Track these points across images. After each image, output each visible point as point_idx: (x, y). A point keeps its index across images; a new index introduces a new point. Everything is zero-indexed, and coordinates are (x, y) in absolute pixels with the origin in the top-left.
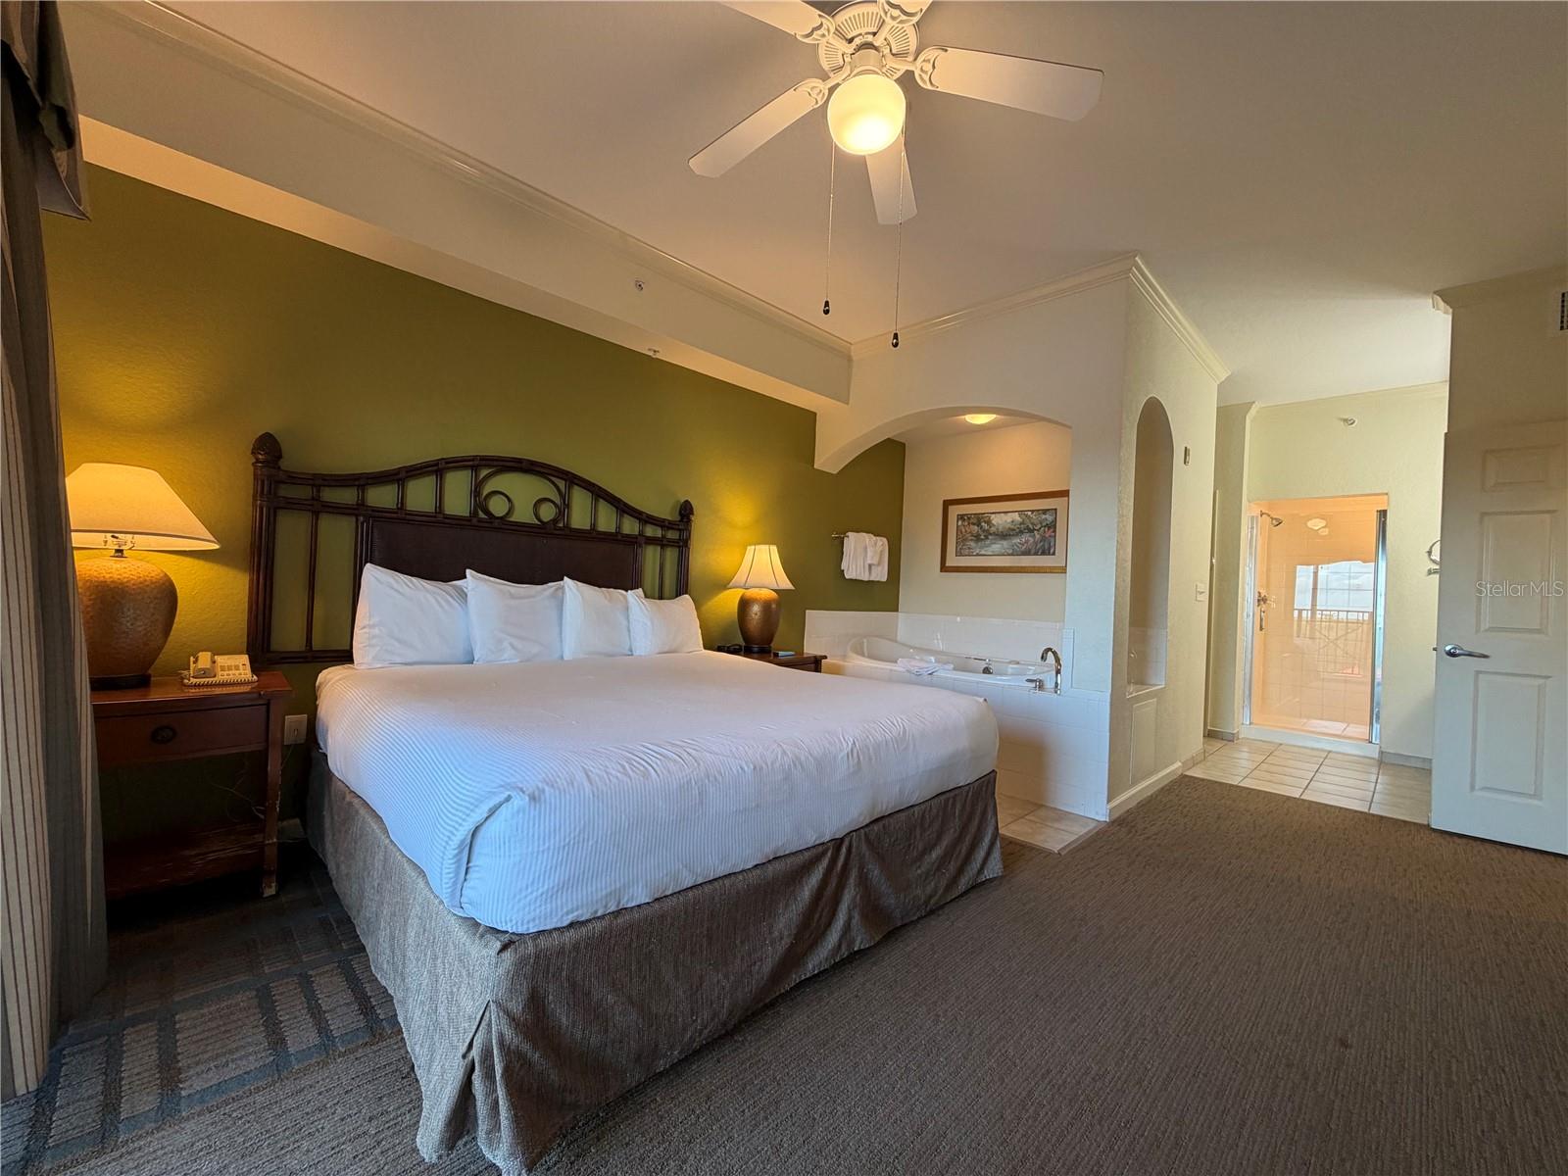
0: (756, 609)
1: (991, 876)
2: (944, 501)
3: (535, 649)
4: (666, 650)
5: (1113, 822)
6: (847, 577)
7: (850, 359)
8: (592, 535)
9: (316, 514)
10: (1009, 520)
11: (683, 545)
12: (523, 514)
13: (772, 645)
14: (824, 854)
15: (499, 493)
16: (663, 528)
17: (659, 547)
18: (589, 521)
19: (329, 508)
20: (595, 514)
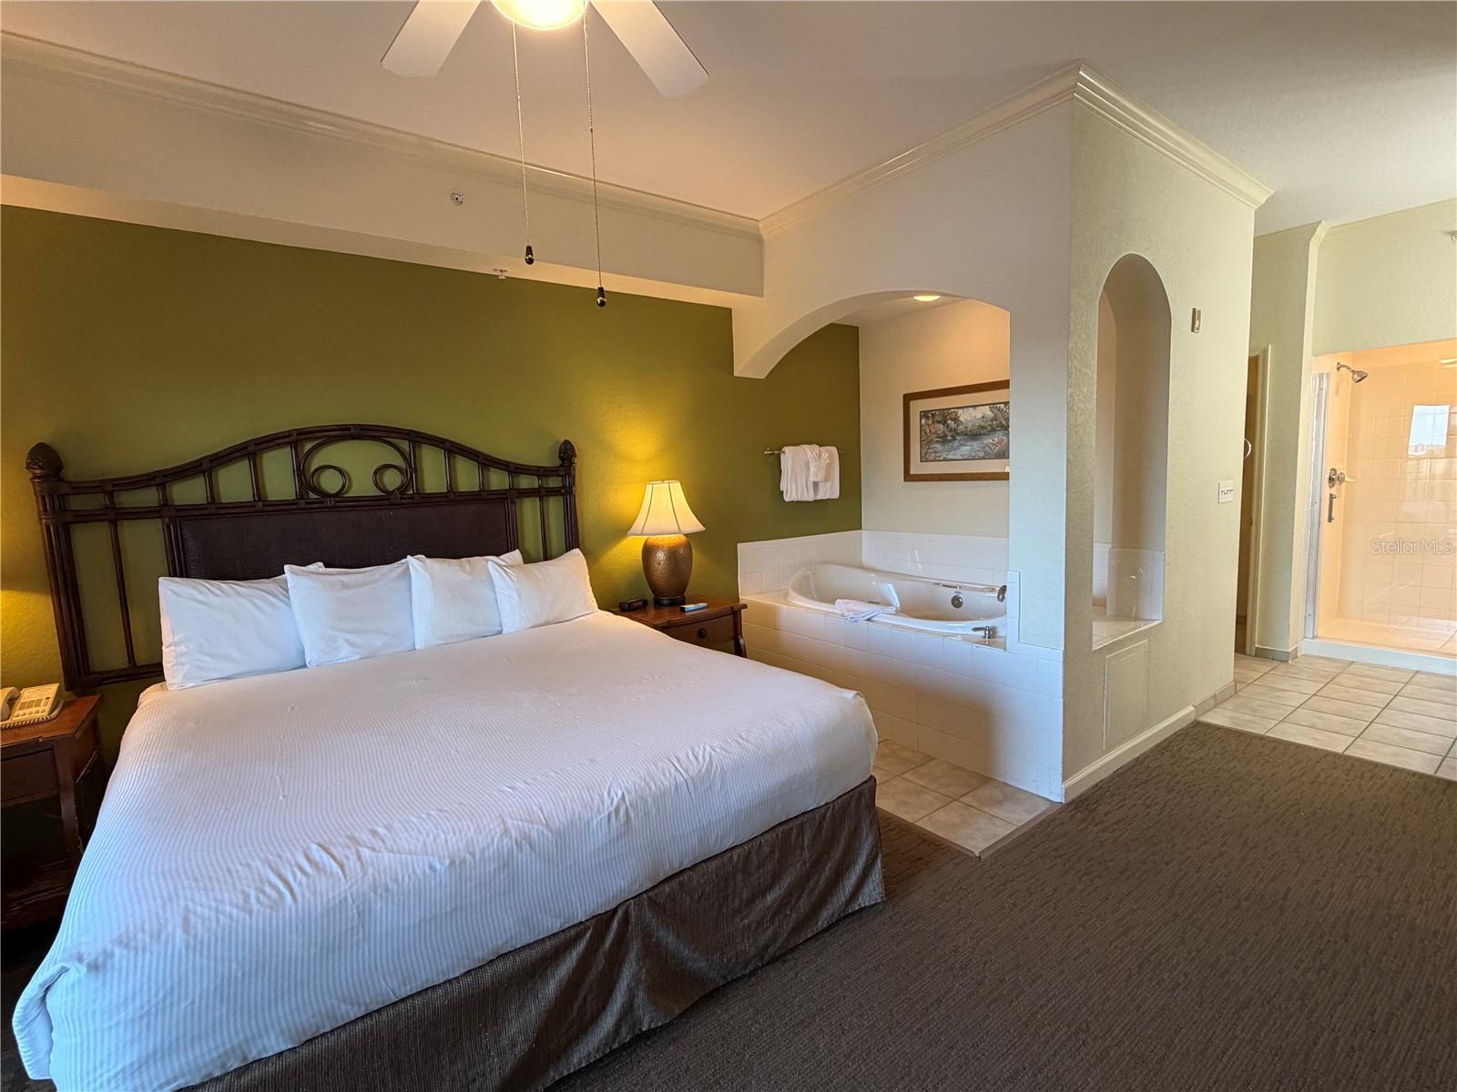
0: (661, 556)
1: (867, 904)
2: (904, 395)
3: (378, 641)
4: (542, 621)
5: (1069, 804)
6: (786, 499)
7: (759, 240)
8: (452, 498)
9: (114, 523)
10: (979, 416)
11: (567, 493)
12: (363, 486)
13: (685, 594)
14: (579, 936)
15: (329, 468)
16: (540, 478)
17: (538, 500)
18: (446, 482)
19: (127, 515)
20: (453, 473)
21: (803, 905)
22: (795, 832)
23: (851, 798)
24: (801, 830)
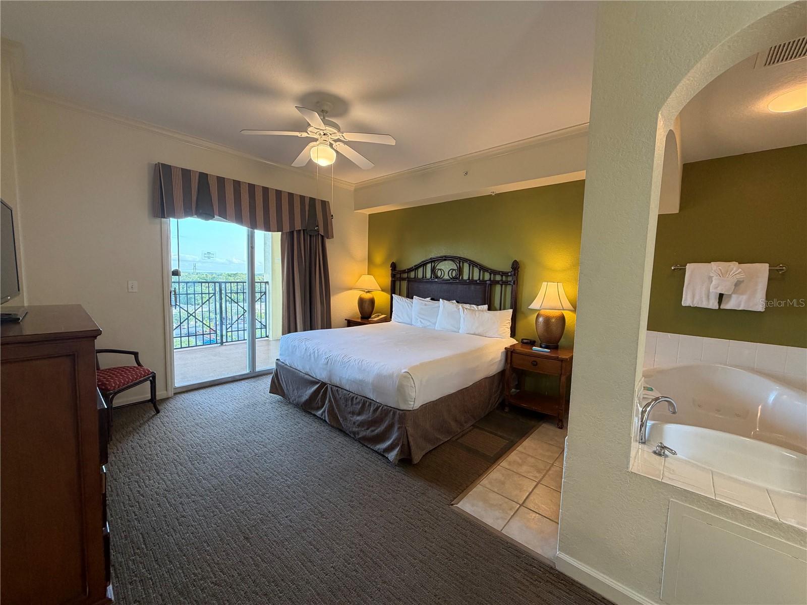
0: (541, 319)
3: (428, 324)
6: (683, 304)
8: (471, 282)
9: (400, 281)
11: (516, 283)
14: (317, 383)
15: (440, 269)
16: (502, 276)
17: (500, 285)
18: (467, 276)
19: (402, 279)
20: (471, 273)
21: (368, 433)
22: (368, 403)
23: (391, 410)
24: (370, 404)
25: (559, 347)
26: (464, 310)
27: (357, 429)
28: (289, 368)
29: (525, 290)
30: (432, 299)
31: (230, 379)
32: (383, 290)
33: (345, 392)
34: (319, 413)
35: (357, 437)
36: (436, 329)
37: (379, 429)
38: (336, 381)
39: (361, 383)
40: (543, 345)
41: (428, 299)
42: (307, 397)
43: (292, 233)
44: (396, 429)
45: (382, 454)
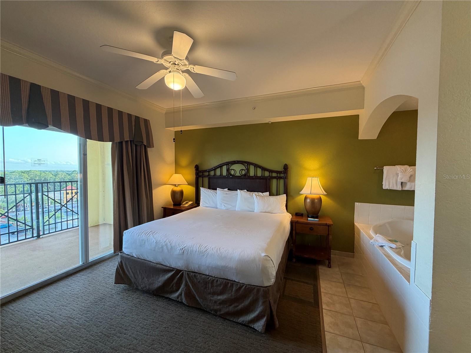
3: (230, 207)
6: (384, 188)
7: (363, 88)
8: (256, 177)
11: (285, 178)
14: (171, 271)
15: (233, 170)
16: (277, 174)
17: (276, 179)
18: (254, 174)
19: (203, 177)
20: (256, 172)
21: (231, 308)
22: (229, 284)
23: (254, 288)
24: (232, 285)
25: (319, 216)
26: (257, 197)
27: (218, 307)
28: (137, 259)
29: (293, 182)
30: (228, 190)
31: (64, 275)
32: (189, 184)
33: (203, 276)
34: (174, 296)
35: (218, 313)
36: (236, 210)
37: (243, 304)
38: (194, 267)
39: (224, 269)
40: (310, 216)
41: (226, 189)
42: (160, 284)
43: (121, 143)
44: (260, 303)
45: (247, 326)
